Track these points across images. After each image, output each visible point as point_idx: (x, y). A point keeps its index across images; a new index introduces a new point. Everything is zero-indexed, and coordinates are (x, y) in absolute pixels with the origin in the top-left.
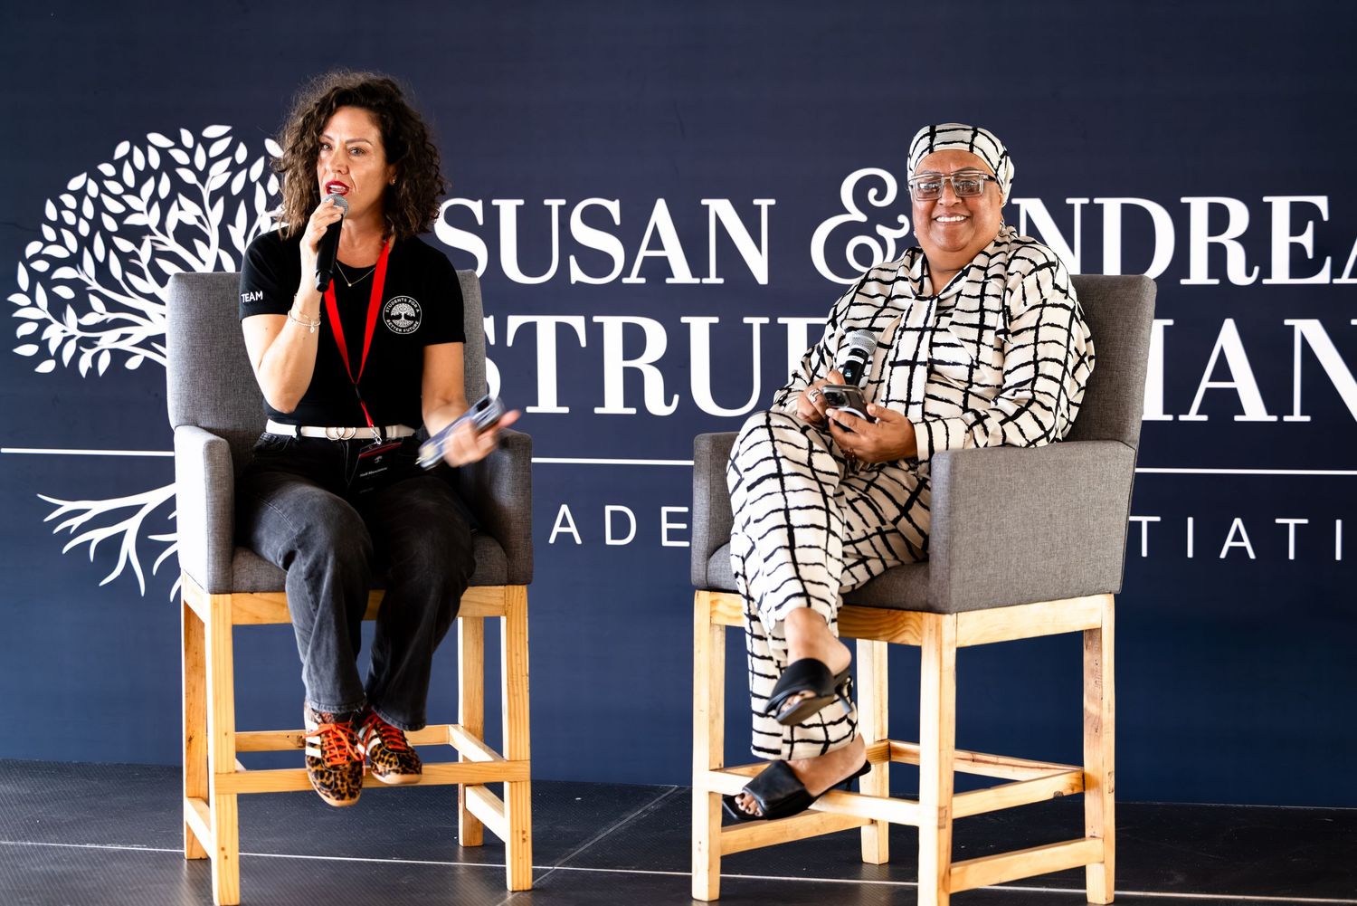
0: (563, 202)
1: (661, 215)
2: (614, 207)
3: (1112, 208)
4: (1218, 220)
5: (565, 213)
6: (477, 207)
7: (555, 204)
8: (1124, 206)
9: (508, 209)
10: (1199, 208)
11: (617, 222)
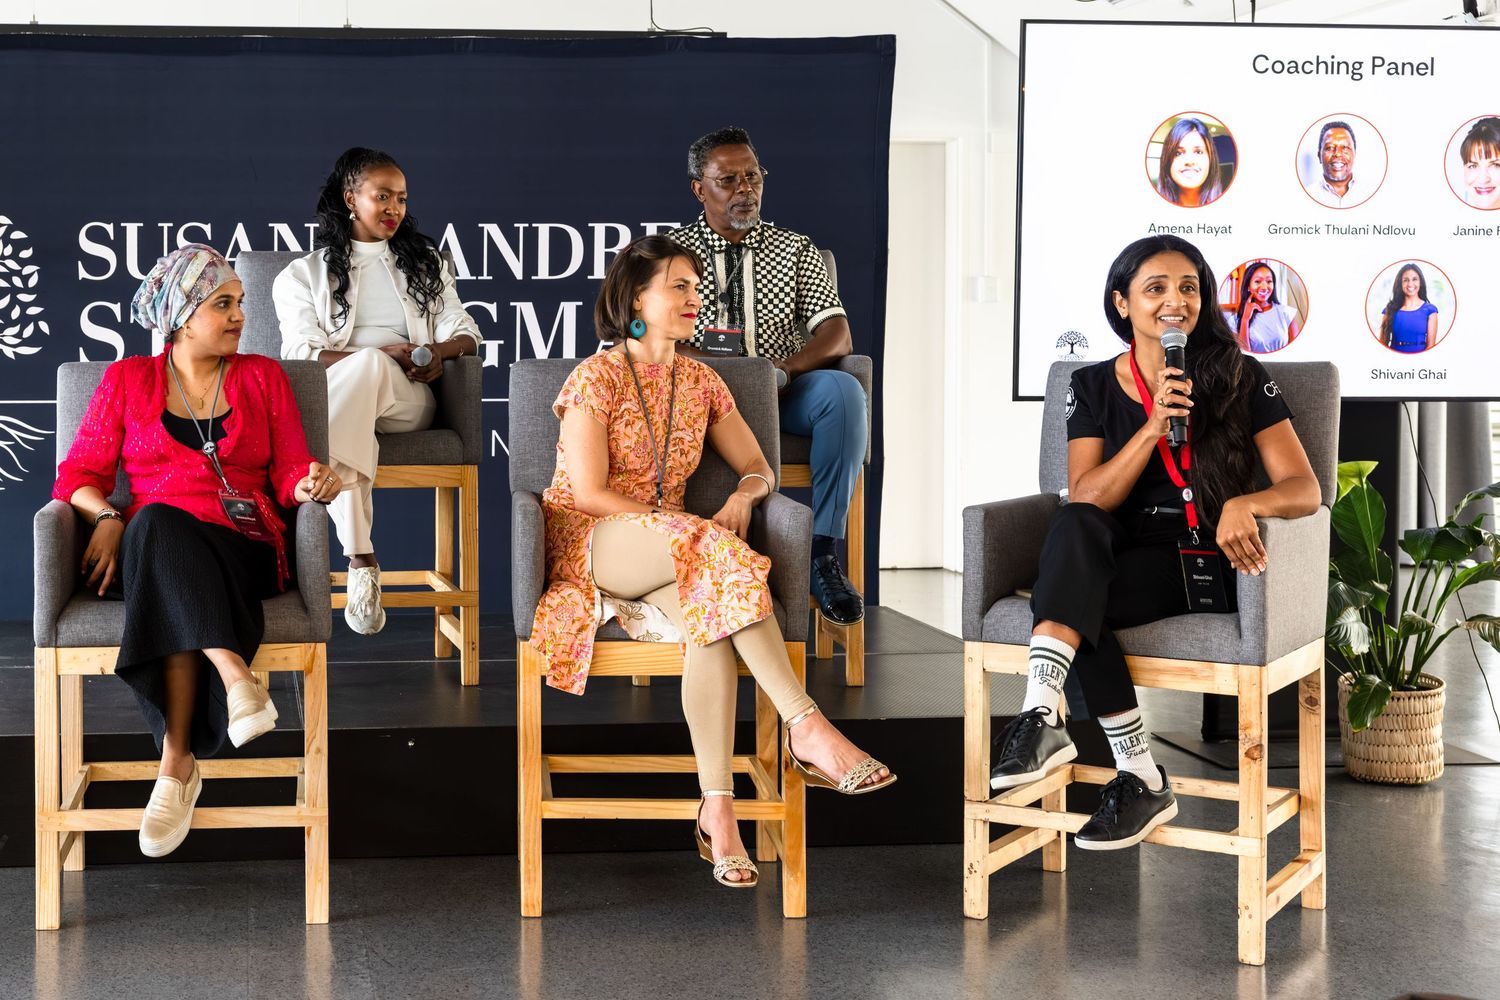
0: (171, 225)
1: (240, 234)
2: (207, 228)
3: (544, 230)
4: (612, 237)
5: (173, 233)
6: (110, 228)
7: (166, 226)
8: (551, 228)
9: (132, 230)
10: (600, 230)
11: (210, 238)
